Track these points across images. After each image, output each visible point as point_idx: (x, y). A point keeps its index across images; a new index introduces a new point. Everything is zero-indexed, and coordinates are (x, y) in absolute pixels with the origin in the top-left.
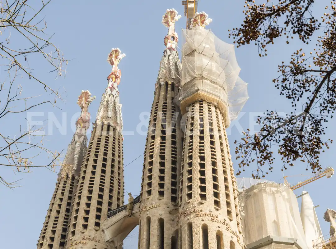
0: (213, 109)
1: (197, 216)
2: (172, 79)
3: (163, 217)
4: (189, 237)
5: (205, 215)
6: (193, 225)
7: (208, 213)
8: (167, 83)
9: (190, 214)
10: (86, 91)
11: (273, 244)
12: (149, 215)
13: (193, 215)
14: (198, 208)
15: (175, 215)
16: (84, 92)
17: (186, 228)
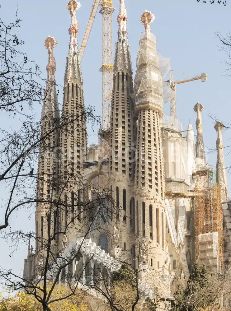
0: (155, 114)
1: (147, 199)
2: (126, 69)
3: (126, 188)
4: (142, 210)
5: (151, 199)
6: (145, 204)
7: (153, 198)
8: (123, 73)
9: (143, 196)
10: (51, 37)
11: (172, 182)
12: (117, 186)
13: (145, 198)
14: (148, 194)
15: (131, 187)
16: (50, 38)
17: (141, 204)
